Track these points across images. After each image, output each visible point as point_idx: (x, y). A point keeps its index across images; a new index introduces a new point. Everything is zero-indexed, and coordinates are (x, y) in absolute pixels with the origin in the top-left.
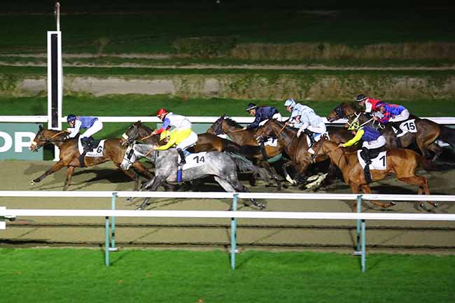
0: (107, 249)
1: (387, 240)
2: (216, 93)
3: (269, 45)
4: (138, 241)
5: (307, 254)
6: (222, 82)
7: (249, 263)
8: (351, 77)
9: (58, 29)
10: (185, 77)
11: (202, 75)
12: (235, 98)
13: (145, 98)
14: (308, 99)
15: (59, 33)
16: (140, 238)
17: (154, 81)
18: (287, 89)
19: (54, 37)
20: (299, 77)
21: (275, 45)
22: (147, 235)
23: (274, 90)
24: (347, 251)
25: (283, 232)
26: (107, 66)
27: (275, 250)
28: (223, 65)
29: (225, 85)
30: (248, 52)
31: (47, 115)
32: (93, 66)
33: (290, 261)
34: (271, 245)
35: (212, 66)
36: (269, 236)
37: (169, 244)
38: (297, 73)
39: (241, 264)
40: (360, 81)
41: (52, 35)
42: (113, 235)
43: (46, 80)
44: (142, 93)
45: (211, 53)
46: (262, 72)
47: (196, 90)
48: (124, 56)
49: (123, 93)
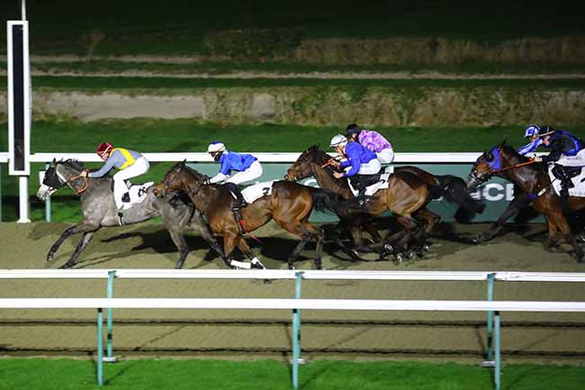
0: (101, 359)
1: (537, 343)
2: (271, 116)
3: (353, 42)
4: (149, 346)
5: (410, 365)
6: (279, 99)
7: (320, 380)
8: (480, 90)
9: (24, 16)
10: (222, 91)
11: (248, 89)
12: (300, 123)
13: (160, 125)
14: (413, 124)
15: (25, 23)
16: (151, 342)
17: (174, 98)
18: (380, 109)
19: (18, 30)
20: (399, 91)
21: (361, 42)
22: (163, 336)
23: (359, 110)
24: (472, 361)
25: (374, 330)
26: (102, 75)
27: (360, 359)
28: (281, 73)
29: (285, 103)
30: (320, 51)
31: (7, 151)
32: (81, 74)
33: (384, 375)
34: (354, 351)
35: (264, 75)
36: (352, 337)
37: (197, 350)
38: (394, 86)
39: (308, 381)
40: (493, 97)
41: (14, 27)
42: (110, 336)
43: (7, 97)
44: (157, 116)
45: (262, 54)
46: (341, 84)
47: (239, 111)
48: (127, 59)
49: (126, 117)
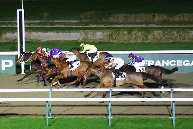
0: (47, 117)
1: (186, 111)
2: (102, 39)
3: (128, 15)
4: (63, 113)
5: (146, 119)
6: (104, 34)
7: (118, 124)
8: (168, 30)
9: (23, 8)
10: (86, 31)
11: (95, 30)
12: (111, 41)
13: (66, 42)
14: (147, 41)
15: (23, 10)
16: (64, 112)
17: (71, 34)
18: (137, 37)
19: (21, 12)
20: (143, 31)
21: (131, 15)
22: (68, 110)
23: (130, 37)
24: (166, 117)
25: (135, 107)
27: (130, 117)
28: (105, 25)
29: (106, 35)
30: (118, 18)
31: (17, 51)
32: (41, 26)
33: (138, 122)
34: (128, 114)
35: (100, 26)
36: (128, 110)
37: (78, 114)
38: (142, 29)
39: (114, 124)
40: (173, 33)
42: (50, 110)
43: (17, 34)
44: (66, 39)
45: (98, 19)
46: (124, 29)
47: (92, 38)
48: (56, 21)
